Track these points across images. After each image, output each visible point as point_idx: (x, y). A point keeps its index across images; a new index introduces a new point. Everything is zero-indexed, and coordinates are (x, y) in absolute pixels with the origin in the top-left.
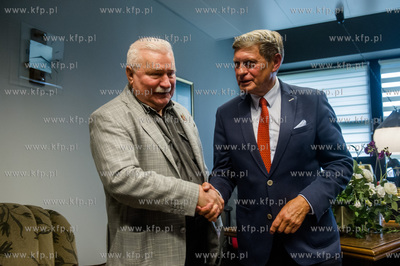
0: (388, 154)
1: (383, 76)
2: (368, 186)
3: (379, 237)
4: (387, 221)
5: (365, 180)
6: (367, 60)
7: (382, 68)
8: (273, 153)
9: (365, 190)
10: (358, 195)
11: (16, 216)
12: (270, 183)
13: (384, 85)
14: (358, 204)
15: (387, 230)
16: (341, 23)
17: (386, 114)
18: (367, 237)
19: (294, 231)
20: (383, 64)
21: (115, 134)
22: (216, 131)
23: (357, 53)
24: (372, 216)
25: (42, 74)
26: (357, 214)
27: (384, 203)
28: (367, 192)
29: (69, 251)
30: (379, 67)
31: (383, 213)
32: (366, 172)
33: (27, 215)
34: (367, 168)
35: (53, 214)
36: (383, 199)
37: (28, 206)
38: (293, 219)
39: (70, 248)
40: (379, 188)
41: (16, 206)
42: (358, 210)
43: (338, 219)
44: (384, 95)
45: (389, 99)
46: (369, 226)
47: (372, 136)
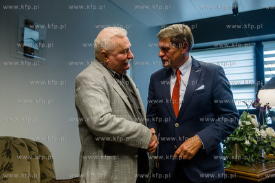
0: (269, 108)
1: (265, 53)
2: (255, 130)
3: (262, 165)
4: (267, 154)
5: (253, 126)
6: (254, 42)
7: (264, 47)
8: (180, 105)
9: (252, 133)
10: (247, 136)
11: (15, 146)
12: (177, 125)
13: (265, 60)
14: (247, 143)
15: (268, 161)
16: (236, 16)
17: (267, 80)
18: (253, 165)
19: (190, 158)
20: (265, 45)
21: (97, 90)
22: (150, 89)
23: (247, 36)
24: (257, 151)
25: (32, 50)
26: (246, 149)
27: (266, 142)
28: (254, 134)
29: (50, 169)
30: (262, 46)
31: (264, 149)
32: (253, 120)
33: (22, 145)
34: (253, 117)
35: (39, 144)
36: (265, 139)
37: (23, 139)
38: (189, 151)
39: (50, 168)
40: (263, 131)
41: (15, 139)
42: (247, 146)
43: (233, 152)
44: (266, 66)
45: (269, 69)
46: (255, 157)
47: (257, 95)
